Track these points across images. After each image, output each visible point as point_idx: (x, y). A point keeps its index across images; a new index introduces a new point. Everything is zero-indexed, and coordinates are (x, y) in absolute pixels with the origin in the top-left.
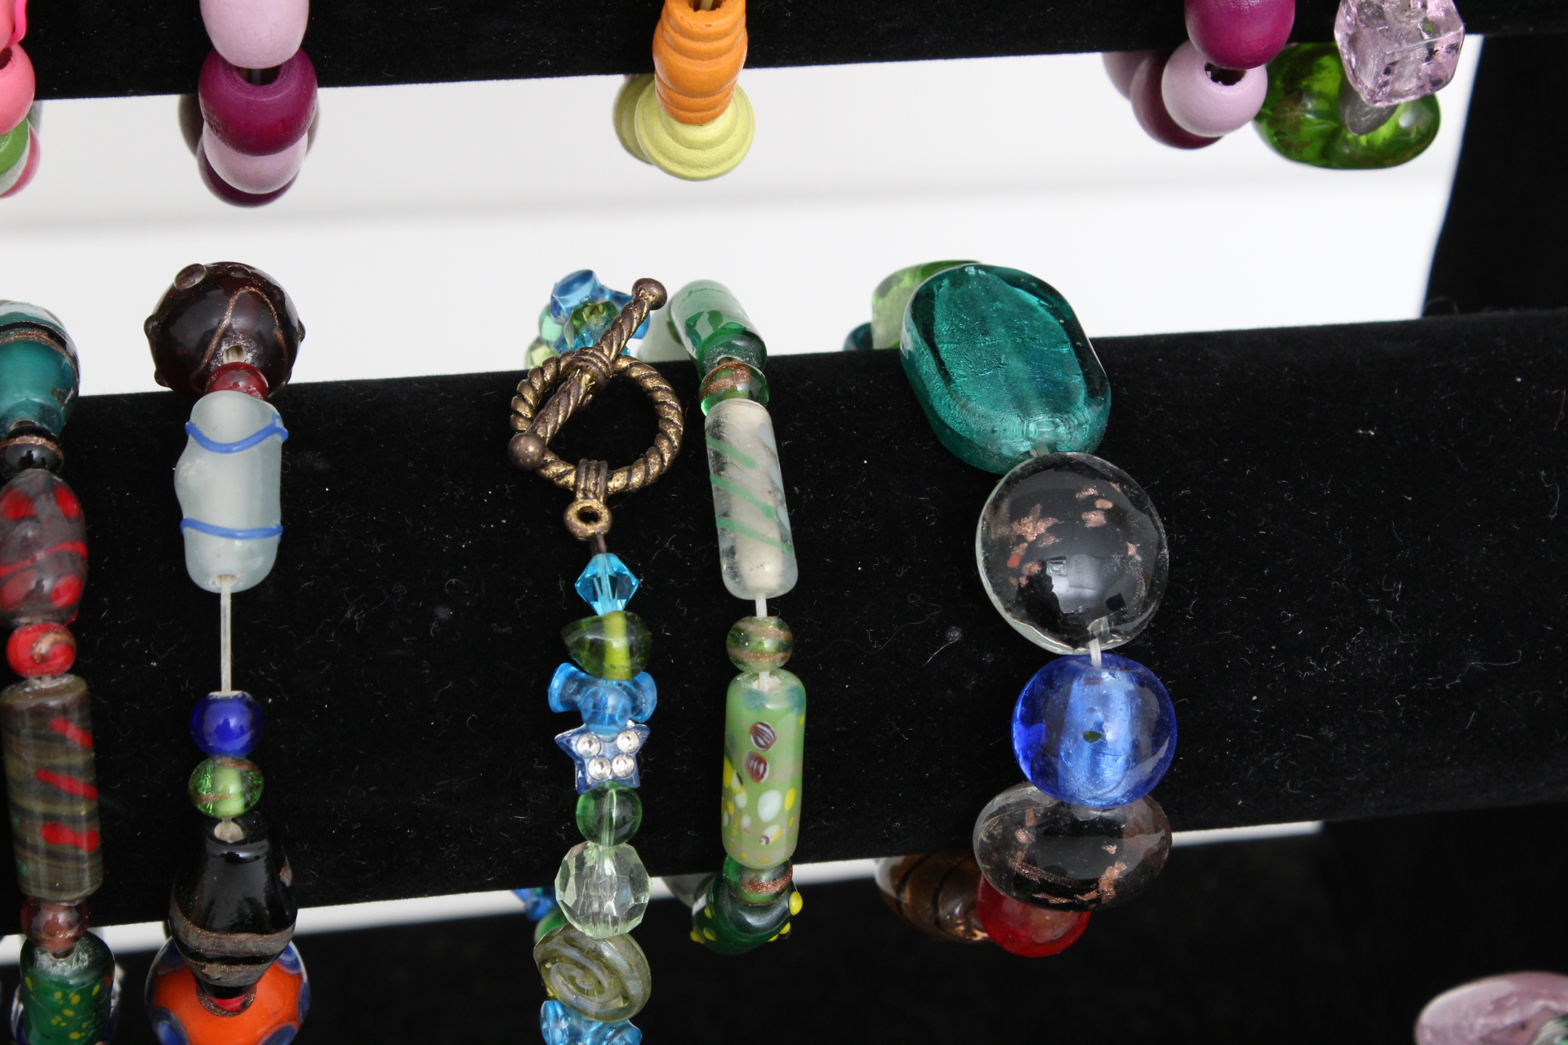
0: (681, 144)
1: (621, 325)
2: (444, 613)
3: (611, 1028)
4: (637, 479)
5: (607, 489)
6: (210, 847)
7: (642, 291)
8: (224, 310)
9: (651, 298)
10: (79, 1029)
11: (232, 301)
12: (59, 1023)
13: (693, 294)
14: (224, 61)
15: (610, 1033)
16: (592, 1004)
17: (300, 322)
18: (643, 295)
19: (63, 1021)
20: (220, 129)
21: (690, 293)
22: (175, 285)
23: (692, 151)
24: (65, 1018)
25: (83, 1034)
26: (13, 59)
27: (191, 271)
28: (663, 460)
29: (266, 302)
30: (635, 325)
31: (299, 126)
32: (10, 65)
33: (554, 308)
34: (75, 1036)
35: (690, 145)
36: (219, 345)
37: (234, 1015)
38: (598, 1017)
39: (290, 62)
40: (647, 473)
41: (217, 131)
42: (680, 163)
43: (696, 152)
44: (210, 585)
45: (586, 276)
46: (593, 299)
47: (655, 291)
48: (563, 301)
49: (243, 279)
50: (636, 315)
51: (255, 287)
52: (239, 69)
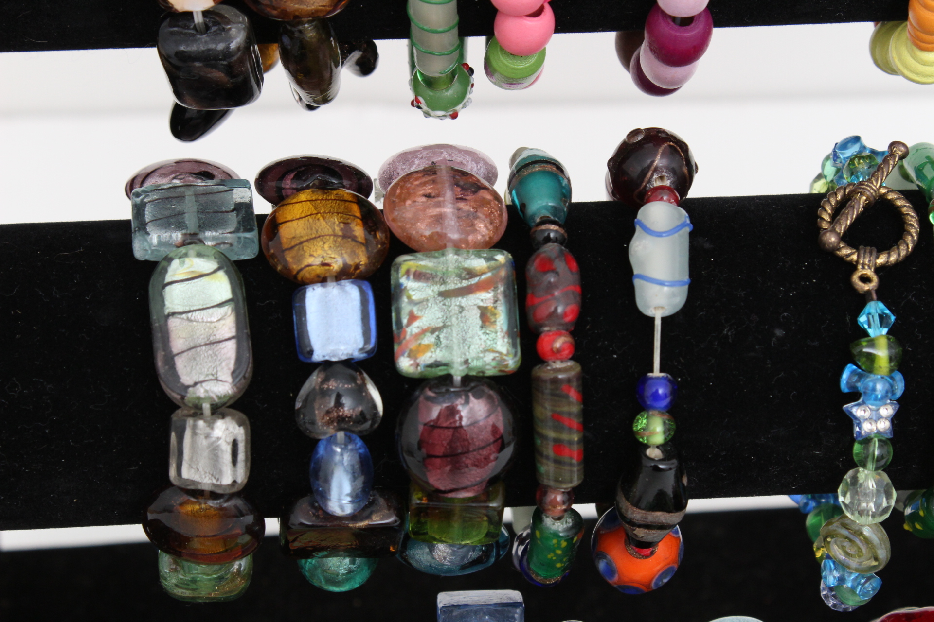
0: (919, 63)
1: (883, 168)
2: (779, 333)
3: (863, 577)
4: (893, 258)
5: (876, 263)
6: (645, 462)
7: (895, 149)
8: (655, 155)
9: (900, 153)
10: (561, 562)
11: (660, 151)
12: (552, 557)
13: (919, 151)
14: (663, 13)
15: (863, 581)
16: (853, 563)
17: (695, 163)
18: (895, 151)
19: (554, 556)
20: (657, 51)
21: (917, 150)
22: (625, 140)
23: (926, 67)
24: (556, 555)
25: (563, 565)
26: (545, 10)
27: (636, 132)
28: (908, 248)
29: (678, 151)
30: (891, 168)
31: (702, 50)
32: (543, 14)
33: (835, 156)
34: (559, 565)
35: (925, 63)
36: (652, 175)
37: (646, 558)
38: (856, 570)
39: (700, 14)
40: (899, 255)
41: (655, 52)
42: (917, 74)
43: (928, 67)
44: (649, 312)
45: (857, 139)
46: (860, 152)
47: (902, 149)
48: (842, 154)
49: (666, 138)
50: (891, 163)
51: (673, 142)
52: (670, 16)
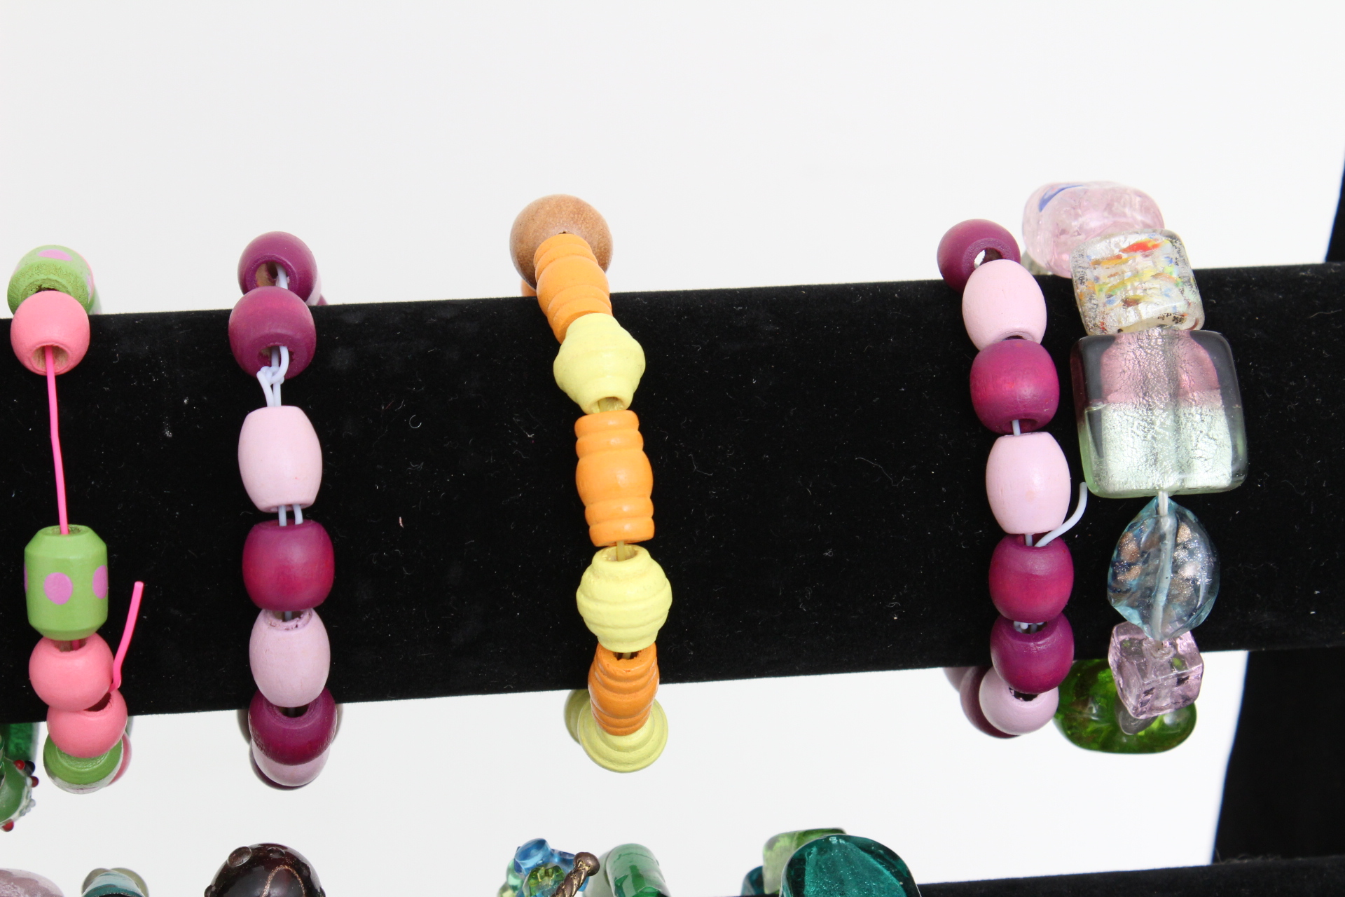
1: (563, 890)
7: (581, 863)
8: (264, 885)
9: (587, 868)
11: (270, 878)
13: (622, 858)
14: (266, 700)
17: (321, 889)
18: (581, 865)
20: (264, 747)
21: (620, 856)
22: (228, 862)
23: (620, 753)
26: (111, 701)
27: (240, 852)
29: (296, 877)
30: (575, 890)
31: (322, 745)
32: (109, 705)
33: (517, 868)
35: (618, 749)
39: (316, 701)
41: (262, 749)
42: (612, 761)
43: (623, 753)
45: (540, 844)
46: (544, 864)
47: (590, 862)
48: (522, 863)
49: (279, 859)
50: (575, 882)
51: (288, 865)
52: (278, 707)
